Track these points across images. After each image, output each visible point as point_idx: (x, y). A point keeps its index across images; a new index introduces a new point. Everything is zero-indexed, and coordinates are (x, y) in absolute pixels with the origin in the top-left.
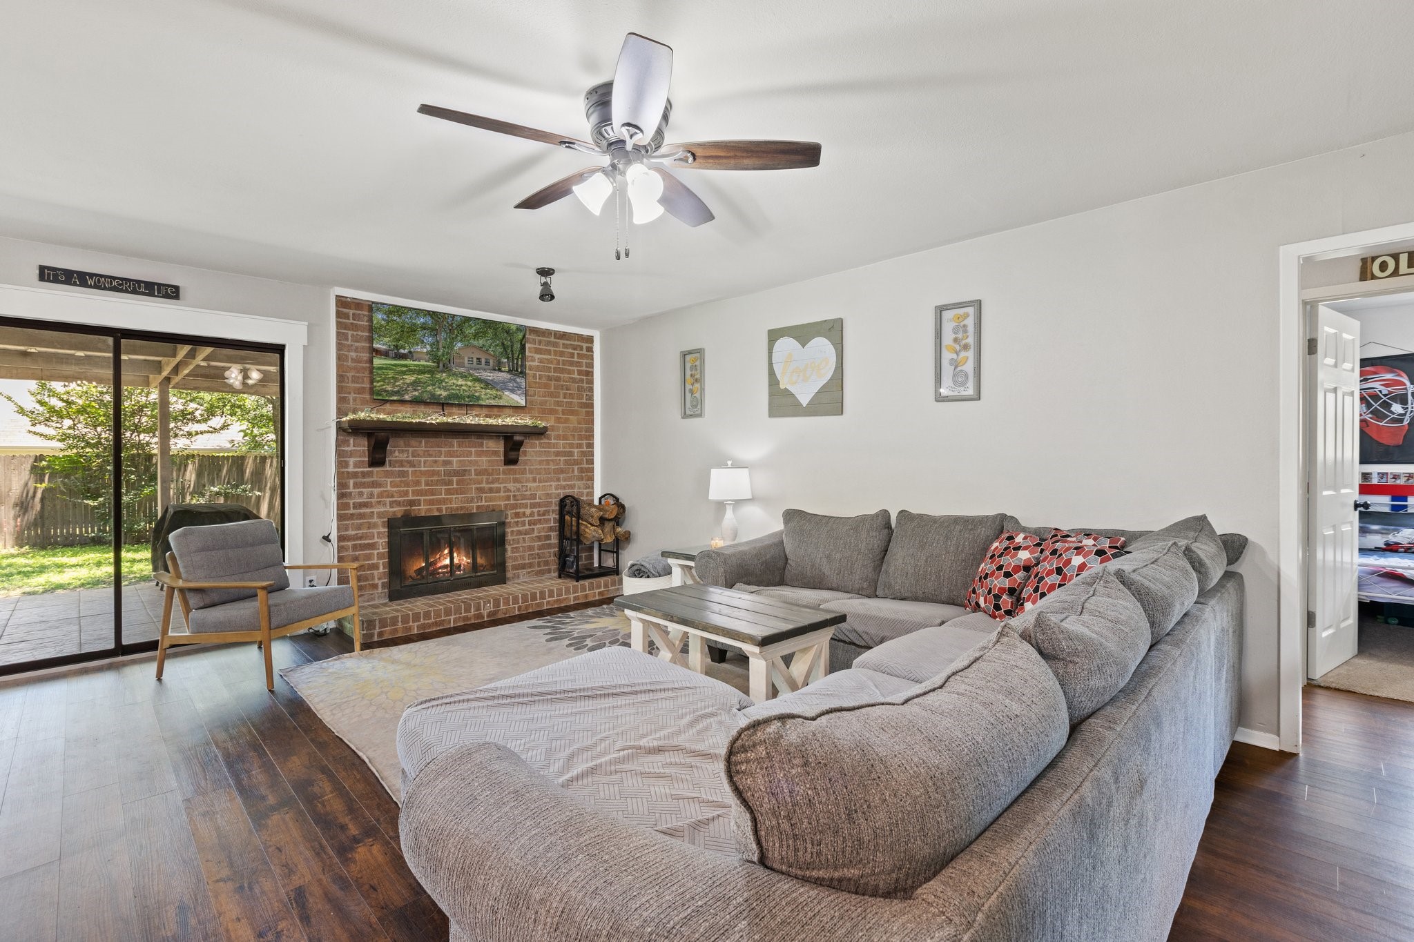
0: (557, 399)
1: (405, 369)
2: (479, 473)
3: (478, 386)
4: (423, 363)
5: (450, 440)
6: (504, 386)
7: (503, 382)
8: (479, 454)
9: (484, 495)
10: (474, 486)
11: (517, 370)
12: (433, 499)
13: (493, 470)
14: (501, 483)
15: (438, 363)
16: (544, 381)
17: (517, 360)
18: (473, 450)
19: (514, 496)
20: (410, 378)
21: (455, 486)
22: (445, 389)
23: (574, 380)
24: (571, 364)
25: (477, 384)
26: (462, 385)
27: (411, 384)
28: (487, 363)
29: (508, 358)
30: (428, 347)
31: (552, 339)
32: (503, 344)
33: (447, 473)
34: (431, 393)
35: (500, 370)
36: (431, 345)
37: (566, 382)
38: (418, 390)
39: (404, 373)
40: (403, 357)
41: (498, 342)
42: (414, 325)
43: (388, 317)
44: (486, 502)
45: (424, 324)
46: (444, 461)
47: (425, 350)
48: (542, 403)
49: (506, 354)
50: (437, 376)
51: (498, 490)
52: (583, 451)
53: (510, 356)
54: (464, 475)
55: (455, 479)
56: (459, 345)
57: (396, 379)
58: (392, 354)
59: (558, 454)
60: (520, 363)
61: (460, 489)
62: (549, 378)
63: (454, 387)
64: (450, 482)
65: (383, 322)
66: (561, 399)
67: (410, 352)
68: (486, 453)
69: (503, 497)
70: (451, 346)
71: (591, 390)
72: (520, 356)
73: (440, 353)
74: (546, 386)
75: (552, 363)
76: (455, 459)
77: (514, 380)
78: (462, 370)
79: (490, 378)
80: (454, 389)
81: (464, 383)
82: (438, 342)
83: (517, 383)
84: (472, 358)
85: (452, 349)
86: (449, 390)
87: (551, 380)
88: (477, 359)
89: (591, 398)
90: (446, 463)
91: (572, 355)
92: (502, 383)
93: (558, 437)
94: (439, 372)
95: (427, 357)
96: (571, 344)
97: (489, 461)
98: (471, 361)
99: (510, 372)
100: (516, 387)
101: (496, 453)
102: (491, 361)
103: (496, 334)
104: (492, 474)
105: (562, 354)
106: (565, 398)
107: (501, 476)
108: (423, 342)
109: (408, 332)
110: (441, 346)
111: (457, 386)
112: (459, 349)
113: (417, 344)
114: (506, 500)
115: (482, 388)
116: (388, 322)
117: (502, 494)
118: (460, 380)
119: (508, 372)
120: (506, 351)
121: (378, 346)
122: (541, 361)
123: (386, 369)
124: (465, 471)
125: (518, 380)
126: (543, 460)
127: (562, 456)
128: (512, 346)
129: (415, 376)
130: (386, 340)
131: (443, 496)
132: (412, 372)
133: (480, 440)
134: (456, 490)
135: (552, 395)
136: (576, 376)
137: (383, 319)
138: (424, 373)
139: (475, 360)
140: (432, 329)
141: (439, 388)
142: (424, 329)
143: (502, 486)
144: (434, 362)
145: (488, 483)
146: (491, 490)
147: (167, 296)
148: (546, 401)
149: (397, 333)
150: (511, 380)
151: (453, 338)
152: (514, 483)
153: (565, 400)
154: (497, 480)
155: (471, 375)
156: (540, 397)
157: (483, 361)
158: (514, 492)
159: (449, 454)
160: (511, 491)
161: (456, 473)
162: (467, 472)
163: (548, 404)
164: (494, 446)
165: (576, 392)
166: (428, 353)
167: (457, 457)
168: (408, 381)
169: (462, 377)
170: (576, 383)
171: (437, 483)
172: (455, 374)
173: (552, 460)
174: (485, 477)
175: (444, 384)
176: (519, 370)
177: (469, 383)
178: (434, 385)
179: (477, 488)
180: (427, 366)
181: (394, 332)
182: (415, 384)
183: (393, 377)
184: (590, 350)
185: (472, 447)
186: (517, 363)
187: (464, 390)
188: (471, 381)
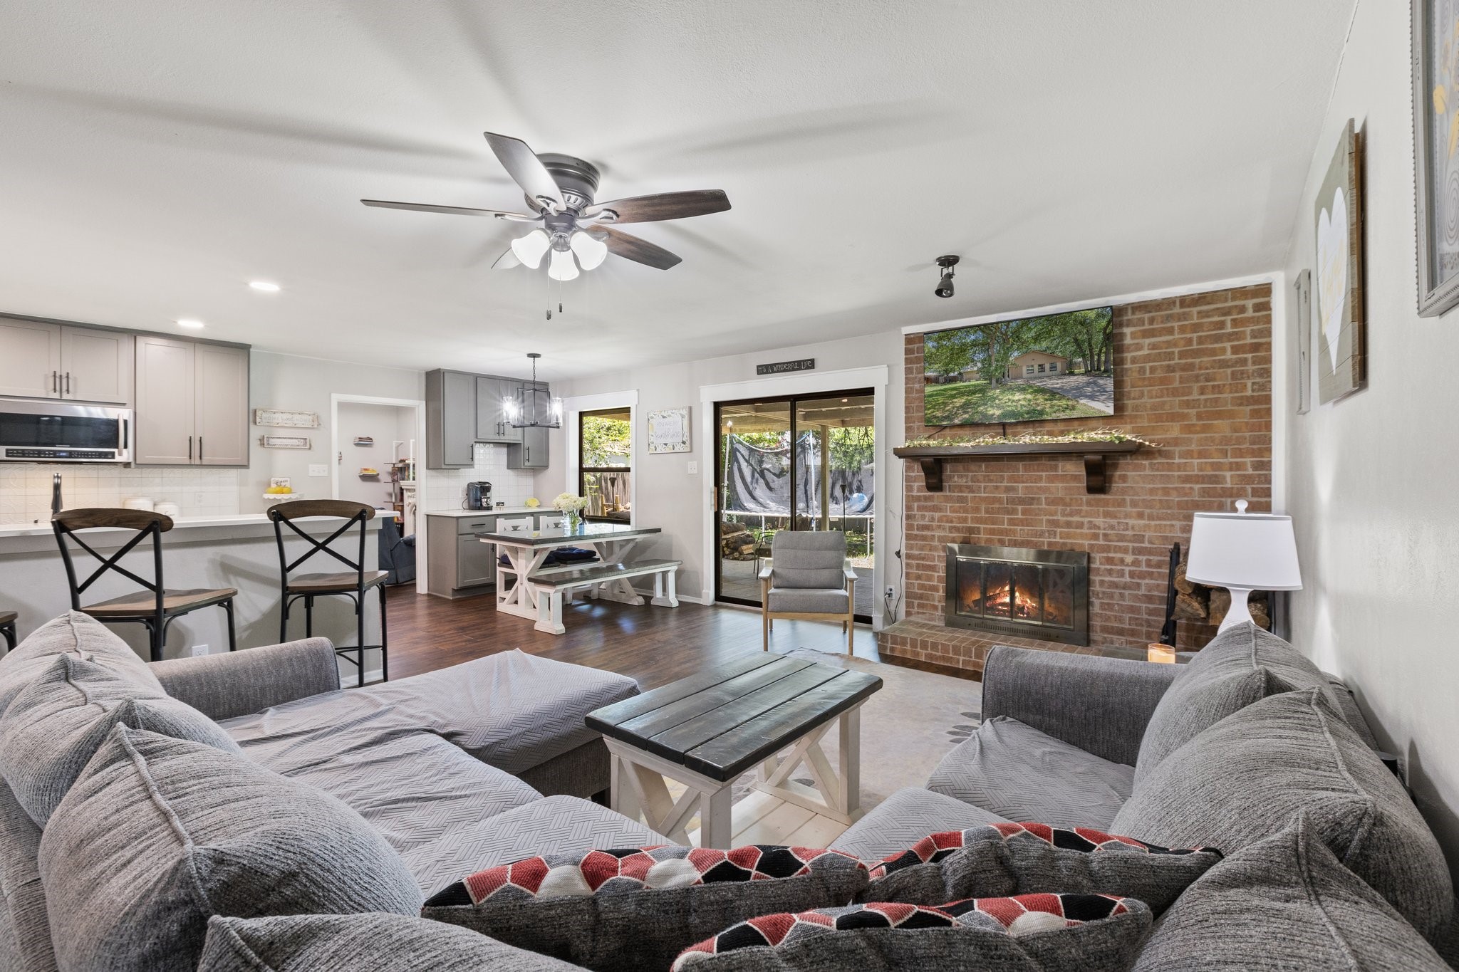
0: (1185, 398)
1: (955, 392)
2: (1053, 502)
3: (1041, 399)
4: (973, 382)
5: (1014, 463)
6: (1079, 393)
7: (1078, 388)
8: (1051, 479)
9: (1059, 530)
10: (1045, 518)
11: (1099, 369)
12: (994, 529)
13: (1071, 499)
14: (1083, 517)
15: (990, 380)
16: (1159, 374)
17: (1099, 355)
18: (1044, 474)
19: (1105, 535)
20: (959, 401)
21: (1020, 516)
22: (998, 407)
23: (1224, 364)
24: (1218, 339)
25: (1039, 396)
26: (1019, 400)
27: (961, 407)
28: (1053, 368)
29: (1084, 356)
30: (979, 365)
31: (1177, 310)
32: (1076, 340)
33: (1011, 501)
34: (981, 413)
35: (1072, 374)
36: (983, 362)
37: (1207, 369)
38: (968, 412)
39: (953, 396)
40: (953, 380)
41: (1068, 339)
42: (964, 344)
43: (938, 343)
44: (1061, 538)
45: (974, 340)
46: (1006, 487)
47: (975, 369)
48: (1154, 408)
49: (1081, 351)
50: (990, 394)
51: (1080, 525)
52: (1244, 475)
53: (1088, 352)
54: (1032, 504)
55: (1020, 508)
56: (1016, 354)
57: (945, 404)
58: (941, 379)
59: (1187, 479)
60: (1103, 358)
61: (1027, 519)
62: (1171, 369)
63: (1010, 404)
64: (1014, 511)
65: (933, 350)
66: (1195, 396)
67: (960, 374)
68: (1063, 478)
69: (1086, 534)
70: (1006, 356)
71: (1267, 373)
72: (1104, 350)
73: (992, 368)
74: (1163, 381)
75: (1175, 345)
76: (1021, 485)
77: (1095, 383)
78: (1020, 382)
79: (1058, 386)
80: (1009, 406)
81: (1022, 397)
82: (990, 356)
83: (1100, 386)
84: (1032, 366)
85: (1007, 360)
86: (1003, 407)
87: (1173, 371)
88: (1039, 365)
89: (1265, 386)
90: (1008, 489)
91: (1221, 325)
92: (1074, 389)
93: (1189, 454)
94: (992, 389)
95: (978, 376)
96: (1218, 309)
97: (1066, 488)
98: (1031, 371)
99: (1087, 373)
100: (1098, 391)
101: (1075, 478)
102: (1059, 365)
103: (1065, 330)
104: (1070, 505)
105: (1196, 328)
106: (1202, 394)
107: (1084, 508)
108: (973, 360)
109: (957, 354)
110: (993, 361)
111: (1013, 401)
112: (1016, 358)
113: (967, 364)
114: (1091, 539)
115: (1047, 400)
116: (937, 348)
117: (1085, 531)
118: (1017, 394)
119: (1083, 374)
120: (1080, 348)
121: (929, 374)
122: (1154, 346)
123: (936, 395)
124: (1033, 499)
125: (1101, 382)
126: (1158, 489)
127: (1197, 483)
128: (1090, 340)
129: (965, 397)
130: (936, 366)
131: (1006, 526)
132: (961, 394)
133: (1053, 463)
134: (1022, 520)
135: (1175, 393)
136: (1229, 355)
137: (933, 347)
138: (974, 393)
139: (1036, 368)
140: (983, 345)
141: (992, 406)
142: (975, 346)
143: (1086, 520)
144: (986, 380)
145: (1063, 515)
146: (1068, 524)
147: (808, 368)
148: (1164, 403)
149: (946, 358)
150: (1088, 384)
151: (1008, 348)
152: (1105, 517)
153: (1203, 397)
154: (1079, 512)
155: (1031, 387)
156: (1151, 398)
157: (1047, 367)
158: (1105, 529)
159: (1012, 479)
160: (1099, 528)
161: (1021, 501)
162: (1036, 501)
163: (1167, 407)
164: (1074, 469)
165: (1230, 381)
166: (979, 371)
167: (1023, 482)
168: (958, 405)
169: (1019, 391)
170: (1228, 367)
171: (999, 511)
172: (1011, 389)
173: (1175, 489)
174: (1060, 508)
175: (997, 402)
176: (1103, 369)
177: (1029, 396)
178: (986, 404)
179: (1049, 521)
180: (978, 385)
181: (944, 357)
182: (965, 407)
183: (943, 403)
184: (1266, 307)
185: (1043, 471)
186: (1099, 360)
187: (1022, 405)
188: (1031, 393)
